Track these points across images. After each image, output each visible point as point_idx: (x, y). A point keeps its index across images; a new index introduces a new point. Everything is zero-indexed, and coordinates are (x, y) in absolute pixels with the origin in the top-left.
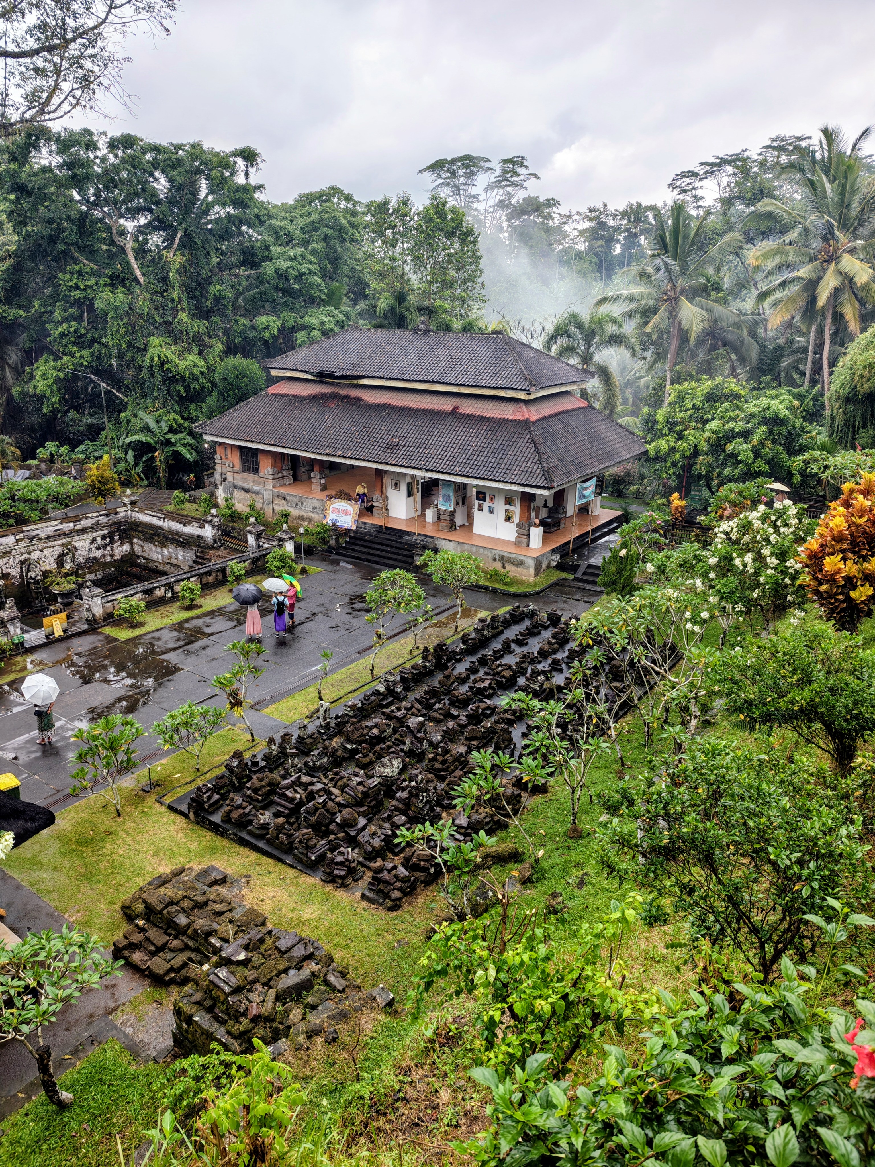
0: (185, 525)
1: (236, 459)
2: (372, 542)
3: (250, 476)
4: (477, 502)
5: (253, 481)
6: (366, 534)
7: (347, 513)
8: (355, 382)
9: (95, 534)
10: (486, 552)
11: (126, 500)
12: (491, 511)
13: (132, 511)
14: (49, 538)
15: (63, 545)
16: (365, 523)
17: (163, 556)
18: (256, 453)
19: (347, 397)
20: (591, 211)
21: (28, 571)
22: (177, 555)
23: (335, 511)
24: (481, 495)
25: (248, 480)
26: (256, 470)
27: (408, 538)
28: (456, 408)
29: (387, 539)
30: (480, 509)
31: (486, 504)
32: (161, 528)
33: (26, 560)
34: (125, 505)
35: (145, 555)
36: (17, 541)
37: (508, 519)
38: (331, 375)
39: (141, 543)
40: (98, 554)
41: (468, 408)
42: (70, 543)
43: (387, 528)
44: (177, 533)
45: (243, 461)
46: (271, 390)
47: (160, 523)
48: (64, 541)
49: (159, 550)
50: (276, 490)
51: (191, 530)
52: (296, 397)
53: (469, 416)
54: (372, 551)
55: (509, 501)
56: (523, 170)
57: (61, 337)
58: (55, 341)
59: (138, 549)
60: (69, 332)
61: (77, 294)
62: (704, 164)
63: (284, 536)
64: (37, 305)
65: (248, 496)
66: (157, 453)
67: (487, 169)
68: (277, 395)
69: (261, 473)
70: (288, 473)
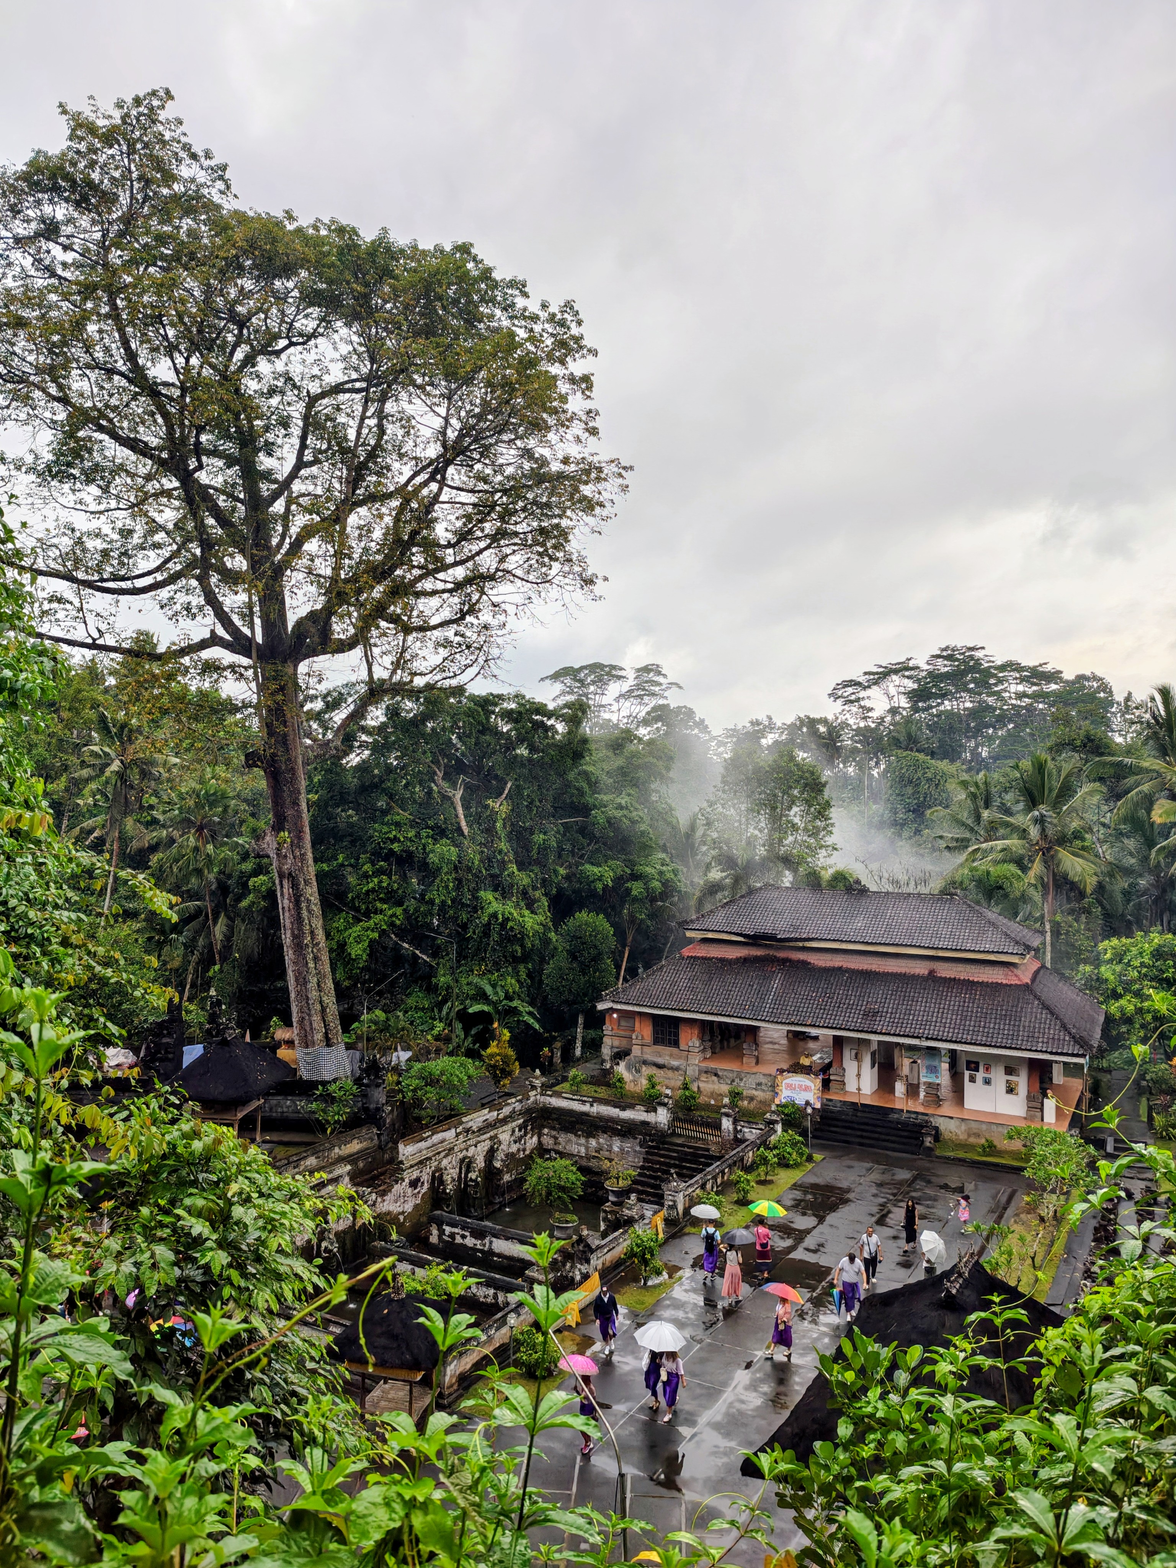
0: (623, 1109)
1: (646, 1031)
2: (852, 1122)
3: (667, 1050)
4: (967, 1074)
5: (671, 1055)
6: (840, 1113)
7: (807, 1089)
8: (801, 944)
9: (514, 1124)
10: (1000, 1129)
11: (537, 1083)
12: (987, 1082)
13: (542, 1094)
14: (480, 1130)
15: (491, 1138)
16: (831, 1100)
17: (587, 1148)
18: (676, 1022)
19: (785, 961)
21: (468, 1171)
22: (611, 1146)
23: (789, 1086)
24: (973, 1066)
25: (665, 1055)
26: (676, 1044)
27: (895, 1116)
28: (932, 972)
30: (972, 1080)
31: (980, 1075)
32: (586, 1114)
33: (465, 1158)
34: (534, 1088)
35: (560, 1148)
36: (457, 1135)
37: (1010, 1090)
38: (773, 938)
39: (554, 1133)
40: (514, 1148)
41: (946, 971)
42: (496, 1136)
43: (863, 1105)
44: (612, 1120)
45: (655, 1032)
46: (686, 952)
47: (586, 1108)
48: (492, 1134)
49: (583, 1141)
50: (703, 1065)
51: (637, 1115)
52: (722, 960)
53: (953, 980)
54: (856, 1133)
55: (1009, 1071)
56: (660, 679)
57: (368, 891)
58: (358, 897)
59: (548, 1142)
60: (380, 887)
61: (396, 847)
62: (866, 673)
63: (775, 1117)
64: (341, 858)
65: (661, 1072)
66: (496, 1025)
67: (620, 678)
68: (695, 958)
69: (683, 1046)
70: (708, 1044)
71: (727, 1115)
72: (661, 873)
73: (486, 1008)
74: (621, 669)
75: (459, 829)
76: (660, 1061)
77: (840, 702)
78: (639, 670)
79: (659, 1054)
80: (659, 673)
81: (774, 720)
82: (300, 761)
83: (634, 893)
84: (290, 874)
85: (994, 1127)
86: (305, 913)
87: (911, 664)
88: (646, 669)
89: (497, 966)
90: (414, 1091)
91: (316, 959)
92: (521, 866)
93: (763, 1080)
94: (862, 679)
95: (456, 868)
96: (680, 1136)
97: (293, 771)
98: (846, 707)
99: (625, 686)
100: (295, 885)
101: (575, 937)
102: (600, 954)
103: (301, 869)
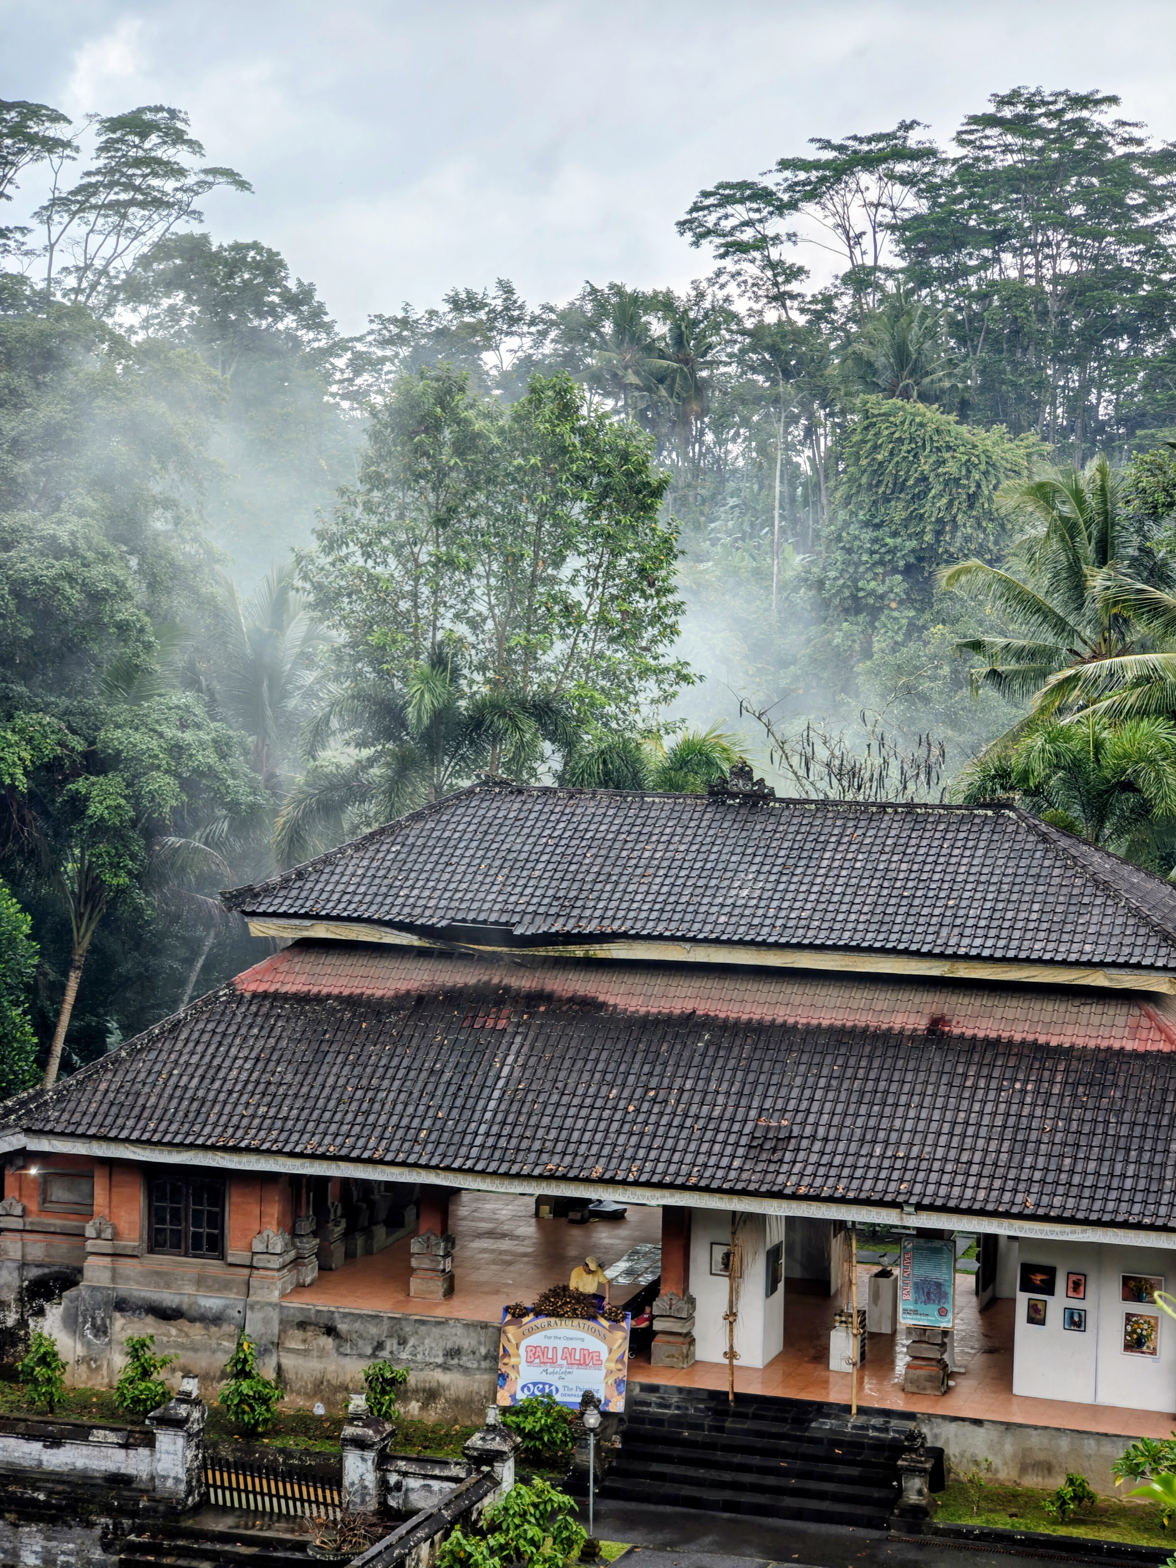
1: (128, 1210)
2: (711, 1446)
3: (191, 1266)
4: (1022, 1300)
5: (200, 1281)
6: (678, 1422)
7: (587, 1360)
8: (579, 951)
12: (1076, 1322)
16: (653, 1389)
18: (216, 1184)
19: (532, 998)
23: (538, 1355)
24: (1039, 1278)
25: (181, 1279)
27: (829, 1424)
28: (937, 1022)
29: (759, 1434)
30: (1036, 1317)
31: (1057, 1304)
37: (1136, 1342)
38: (499, 935)
41: (977, 1019)
43: (740, 1398)
44: (18, 1476)
45: (155, 1215)
46: (250, 980)
50: (294, 1304)
52: (352, 1002)
53: (992, 1044)
54: (727, 1476)
55: (1134, 1290)
56: (181, 156)
62: (785, 164)
63: (497, 1444)
65: (173, 1330)
67: (52, 145)
68: (276, 996)
69: (235, 1252)
70: (311, 1244)
71: (361, 1444)
72: (177, 750)
74: (57, 117)
76: (168, 1298)
77: (709, 246)
78: (114, 124)
79: (164, 1279)
80: (177, 137)
81: (520, 295)
83: (95, 809)
85: (1090, 1445)
87: (914, 139)
88: (136, 123)
93: (466, 1341)
94: (774, 181)
96: (224, 1510)
98: (729, 264)
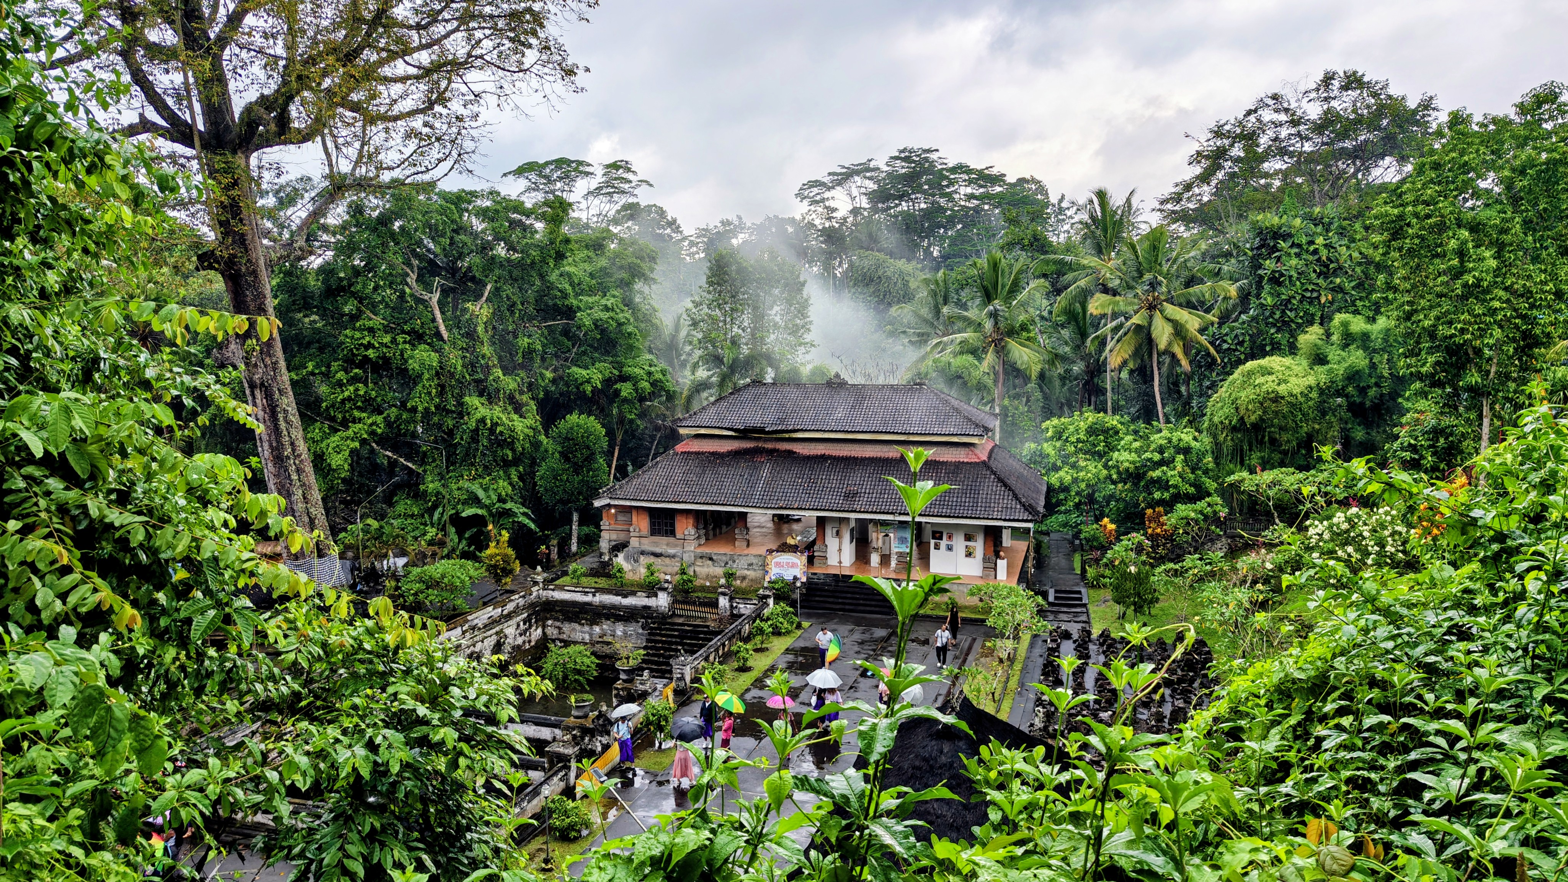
0: (625, 596)
1: (642, 524)
2: (834, 591)
3: (664, 540)
4: (932, 542)
5: (667, 544)
6: (824, 584)
7: (794, 565)
8: (786, 435)
9: (519, 618)
10: (961, 588)
11: (539, 578)
12: (950, 548)
13: (544, 589)
14: (485, 626)
15: (497, 633)
16: (815, 574)
17: (591, 635)
18: (673, 513)
19: (772, 452)
20: (722, 222)
22: (614, 631)
23: (778, 564)
24: (937, 535)
25: (662, 544)
26: (672, 533)
30: (937, 547)
31: (944, 543)
32: (589, 604)
34: (536, 583)
35: (564, 637)
36: (464, 633)
37: (969, 554)
38: (761, 430)
39: (558, 624)
40: (520, 641)
42: (501, 631)
44: (614, 607)
45: (652, 524)
46: (679, 448)
47: (588, 598)
48: (497, 629)
49: (587, 628)
50: (699, 550)
51: (639, 600)
52: (713, 454)
54: (841, 601)
55: (968, 538)
56: (630, 176)
57: (343, 401)
58: (333, 406)
59: (551, 632)
60: (357, 396)
61: (371, 353)
62: (830, 174)
63: (767, 593)
64: (310, 366)
65: (659, 561)
66: (490, 527)
67: (587, 174)
68: (689, 453)
69: (679, 535)
70: (702, 532)
71: (724, 594)
72: (650, 374)
73: (480, 512)
74: (589, 165)
75: (438, 335)
76: (658, 550)
77: (806, 202)
78: (608, 166)
79: (656, 544)
80: (629, 170)
81: (744, 220)
82: (262, 262)
83: (624, 394)
84: (262, 384)
85: (956, 587)
86: (283, 425)
87: (872, 164)
88: (615, 166)
89: (487, 470)
90: (416, 594)
91: (299, 471)
92: (506, 371)
93: (755, 561)
94: (827, 180)
95: (437, 374)
96: (680, 616)
97: (255, 273)
98: (813, 208)
99: (594, 183)
100: (268, 395)
101: (567, 439)
102: (593, 454)
103: (274, 378)
